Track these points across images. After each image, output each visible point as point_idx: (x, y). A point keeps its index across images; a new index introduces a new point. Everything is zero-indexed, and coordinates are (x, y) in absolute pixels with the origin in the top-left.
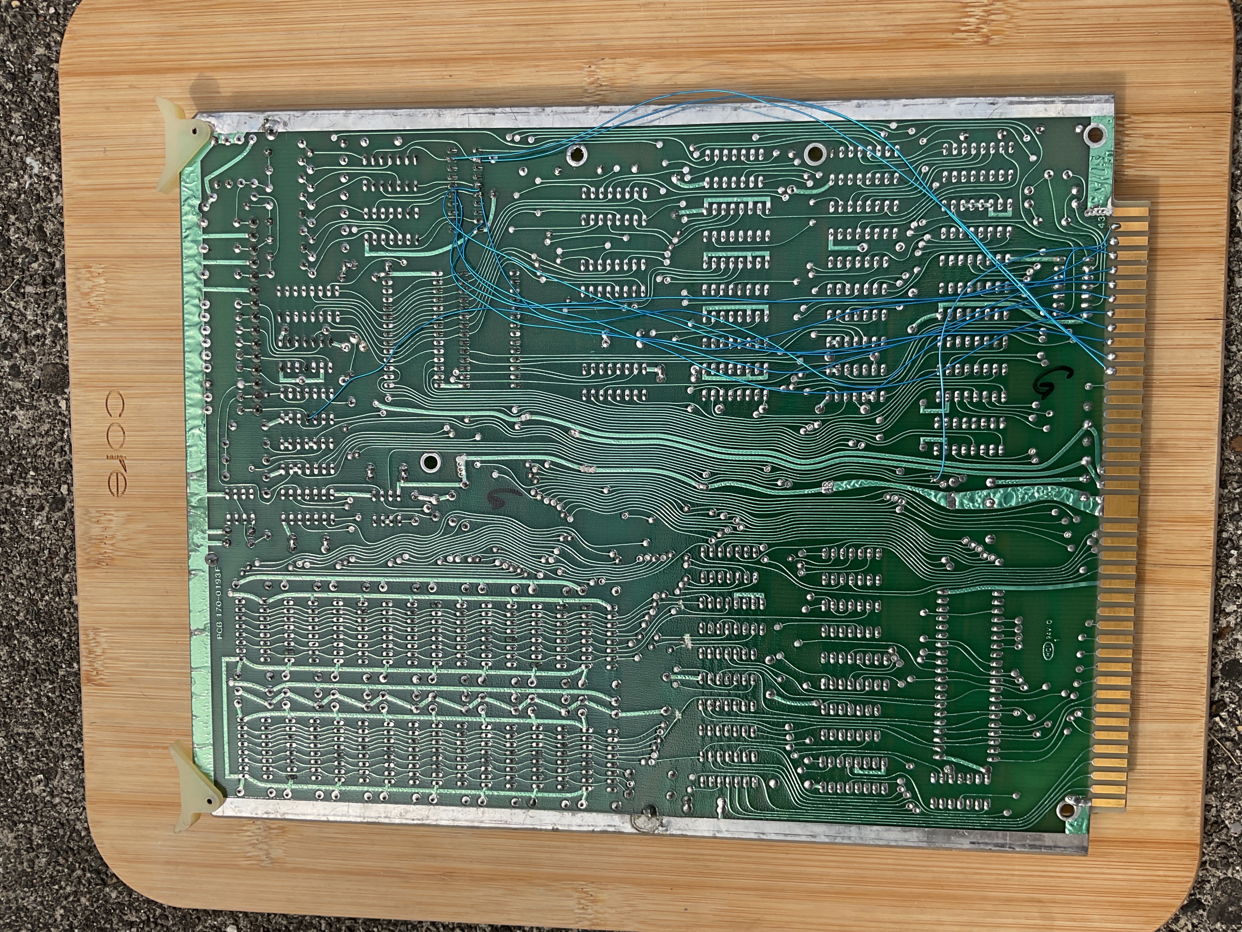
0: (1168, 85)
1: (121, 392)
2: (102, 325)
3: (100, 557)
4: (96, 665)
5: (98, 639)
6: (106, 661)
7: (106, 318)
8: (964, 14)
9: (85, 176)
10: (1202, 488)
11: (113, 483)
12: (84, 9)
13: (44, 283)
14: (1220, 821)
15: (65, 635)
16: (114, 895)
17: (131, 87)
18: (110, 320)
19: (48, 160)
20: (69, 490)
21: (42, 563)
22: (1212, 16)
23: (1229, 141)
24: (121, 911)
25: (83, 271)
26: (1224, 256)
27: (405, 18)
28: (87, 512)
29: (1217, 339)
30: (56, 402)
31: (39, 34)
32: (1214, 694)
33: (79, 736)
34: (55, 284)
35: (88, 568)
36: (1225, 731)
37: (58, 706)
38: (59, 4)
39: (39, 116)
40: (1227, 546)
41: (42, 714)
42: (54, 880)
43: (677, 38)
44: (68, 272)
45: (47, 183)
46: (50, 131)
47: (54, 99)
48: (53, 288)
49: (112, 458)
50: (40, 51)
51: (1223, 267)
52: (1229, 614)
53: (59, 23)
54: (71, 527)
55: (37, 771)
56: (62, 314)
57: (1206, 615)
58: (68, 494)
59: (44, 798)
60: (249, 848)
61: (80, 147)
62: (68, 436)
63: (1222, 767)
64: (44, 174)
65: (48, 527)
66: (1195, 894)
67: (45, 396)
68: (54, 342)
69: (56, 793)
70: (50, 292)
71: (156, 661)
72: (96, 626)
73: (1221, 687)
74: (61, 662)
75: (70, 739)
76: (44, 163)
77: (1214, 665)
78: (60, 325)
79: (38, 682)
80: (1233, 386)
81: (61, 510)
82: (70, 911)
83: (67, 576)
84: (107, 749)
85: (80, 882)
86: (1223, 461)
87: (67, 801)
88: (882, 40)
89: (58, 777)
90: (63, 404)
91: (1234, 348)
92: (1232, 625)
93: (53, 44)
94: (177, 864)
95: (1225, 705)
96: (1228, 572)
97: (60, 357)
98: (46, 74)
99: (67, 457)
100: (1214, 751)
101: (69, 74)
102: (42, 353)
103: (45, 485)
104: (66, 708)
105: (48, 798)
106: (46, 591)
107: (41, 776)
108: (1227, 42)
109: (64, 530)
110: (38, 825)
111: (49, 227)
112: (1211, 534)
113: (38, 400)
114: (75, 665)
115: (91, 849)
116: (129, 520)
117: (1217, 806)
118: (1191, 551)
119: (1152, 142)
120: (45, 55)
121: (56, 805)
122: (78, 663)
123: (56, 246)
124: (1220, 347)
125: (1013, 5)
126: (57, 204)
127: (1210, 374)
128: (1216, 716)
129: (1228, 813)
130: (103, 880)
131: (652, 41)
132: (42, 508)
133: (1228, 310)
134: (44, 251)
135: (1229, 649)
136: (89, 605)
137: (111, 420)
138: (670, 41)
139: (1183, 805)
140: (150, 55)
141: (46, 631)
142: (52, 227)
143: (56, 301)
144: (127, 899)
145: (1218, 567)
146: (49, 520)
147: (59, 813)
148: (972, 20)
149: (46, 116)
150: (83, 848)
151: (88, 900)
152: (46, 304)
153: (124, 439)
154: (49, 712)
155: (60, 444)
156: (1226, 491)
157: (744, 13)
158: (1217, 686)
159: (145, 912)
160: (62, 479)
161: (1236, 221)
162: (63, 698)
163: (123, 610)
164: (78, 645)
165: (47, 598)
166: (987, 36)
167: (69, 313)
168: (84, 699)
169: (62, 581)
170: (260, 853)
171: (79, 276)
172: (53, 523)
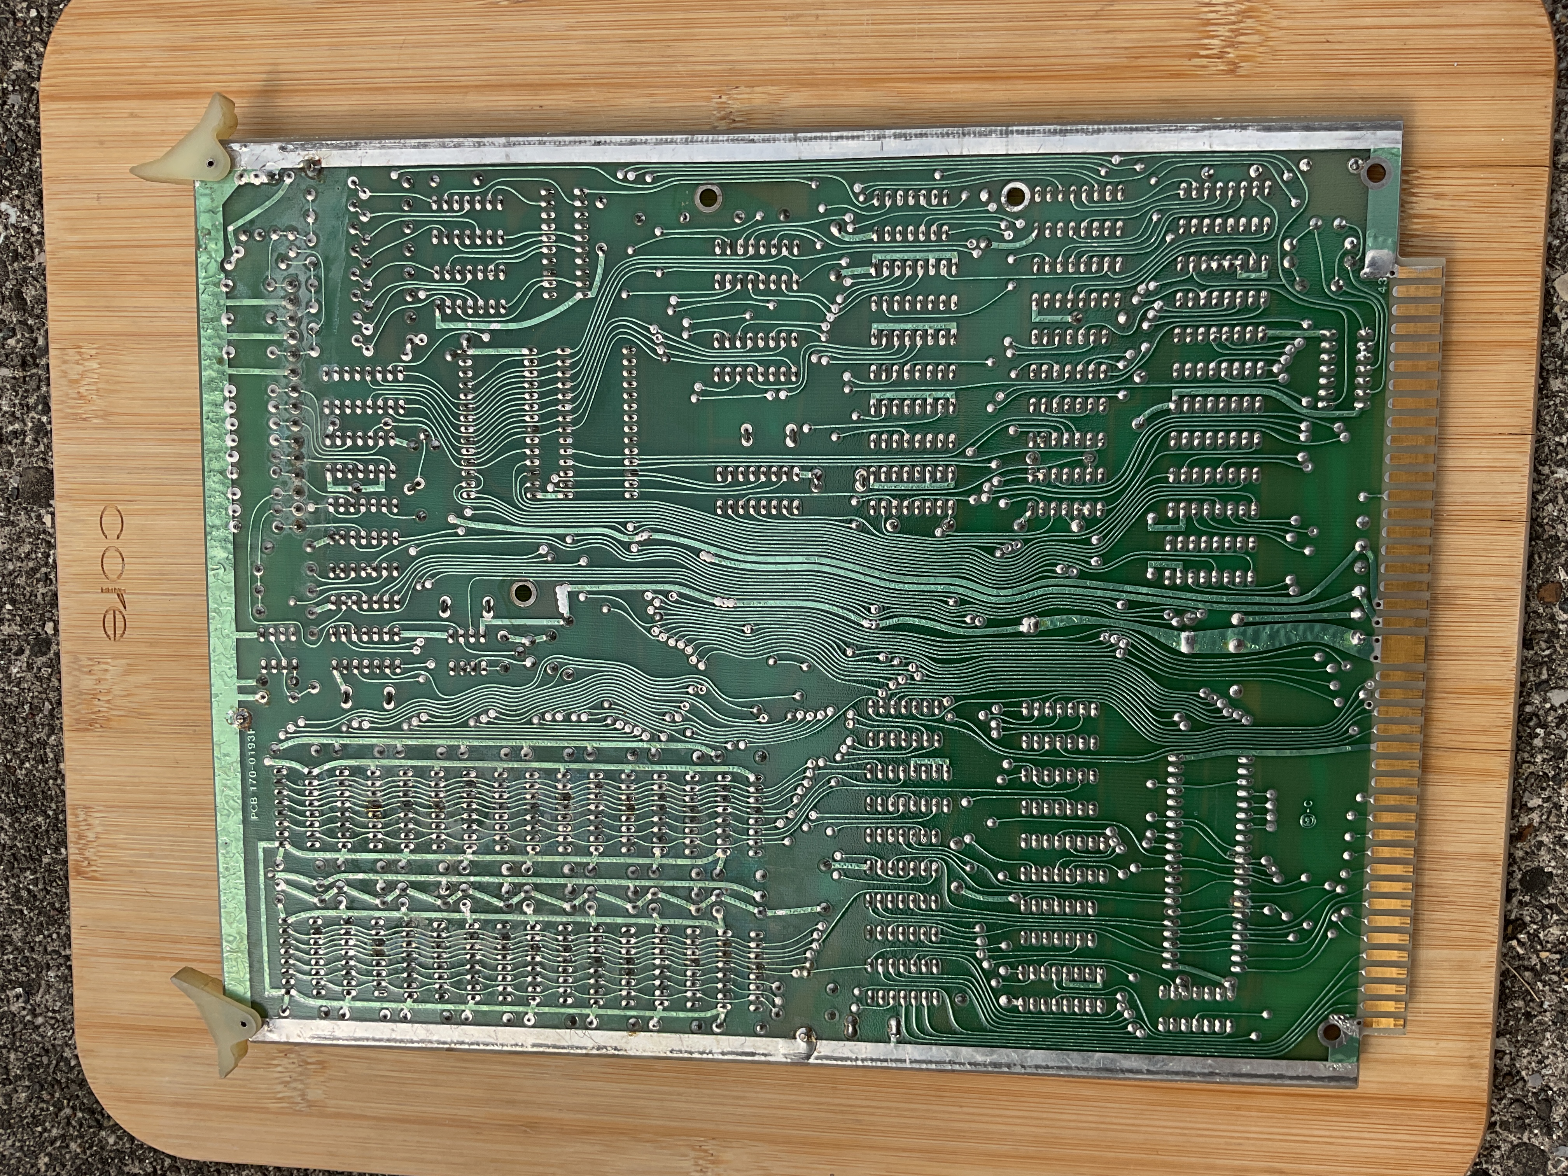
0: (1465, 129)
1: (119, 508)
2: (95, 421)
3: (93, 716)
4: (87, 854)
5: (91, 821)
6: (100, 848)
7: (101, 413)
8: (1205, 34)
9: (72, 230)
10: (1500, 650)
11: (109, 623)
12: (72, 15)
13: (24, 365)
14: (1514, 1072)
15: (51, 813)
16: (111, 1140)
17: (132, 115)
18: (106, 415)
19: (28, 207)
20: (56, 630)
21: (21, 721)
22: (1527, 41)
23: (1544, 203)
24: (120, 1161)
25: (71, 352)
26: (1535, 352)
27: (483, 31)
28: (76, 660)
29: (1523, 460)
30: (39, 517)
31: (17, 43)
32: (1511, 911)
33: (66, 941)
34: (37, 366)
35: (78, 730)
36: (1523, 959)
37: (42, 902)
38: (42, 5)
39: (17, 149)
40: (1532, 724)
41: (21, 911)
42: (36, 1120)
43: (833, 60)
44: (52, 352)
45: (27, 236)
46: (31, 170)
47: (36, 127)
48: (34, 371)
49: (108, 591)
50: (18, 65)
51: (1534, 367)
52: (1532, 810)
53: (42, 30)
54: (57, 677)
55: (15, 984)
56: (45, 405)
57: (1501, 813)
58: (55, 635)
59: (24, 1017)
60: (280, 1088)
61: (66, 193)
62: (54, 560)
63: (1520, 1003)
64: (24, 224)
65: (29, 676)
66: (1480, 1163)
67: (25, 508)
68: (35, 440)
69: (38, 1011)
70: (31, 376)
71: (163, 850)
72: (87, 803)
73: (1520, 902)
74: (45, 847)
75: (57, 943)
76: (23, 210)
77: (1510, 874)
78: (44, 419)
79: (17, 871)
80: (1544, 518)
81: (45, 654)
82: (56, 1159)
83: (53, 737)
84: (100, 959)
85: (69, 1124)
86: (1528, 613)
87: (53, 1022)
88: (1098, 67)
89: (41, 990)
90: (47, 519)
91: (1546, 470)
92: (1535, 824)
93: (34, 56)
94: (189, 1105)
95: (1524, 925)
96: (1532, 756)
97: (44, 460)
98: (25, 95)
99: (53, 588)
100: (1508, 983)
101: (53, 98)
102: (21, 454)
103: (26, 622)
104: (52, 905)
105: (28, 1018)
106: (27, 756)
107: (19, 990)
108: (1544, 74)
109: (49, 679)
110: (16, 1050)
111: (29, 293)
112: (1509, 710)
113: (16, 514)
114: (63, 850)
115: (82, 1083)
116: (129, 670)
117: (1511, 1053)
118: (1485, 732)
119: (1446, 203)
120: (24, 71)
121: (38, 1027)
122: (66, 848)
123: (38, 317)
124: (1527, 470)
125: (1268, 24)
126: (40, 264)
127: (1513, 504)
128: (1512, 939)
129: (1525, 1061)
130: (98, 1121)
131: (800, 66)
132: (21, 651)
133: (1539, 420)
134: (24, 323)
135: (1530, 855)
136: (78, 777)
137: (106, 543)
138: (823, 65)
139: (1467, 1054)
140: (156, 75)
141: (26, 807)
142: (33, 293)
143: (39, 387)
144: (127, 1145)
145: (1518, 750)
146: (30, 667)
147: (43, 1037)
148: (1215, 42)
149: (26, 149)
150: (73, 1081)
151: (80, 1146)
152: (26, 391)
153: (123, 568)
154: (31, 910)
155: (44, 570)
156: (1531, 652)
157: (920, 30)
158: (1515, 900)
159: (151, 1163)
160: (47, 615)
161: (1553, 306)
162: (48, 892)
163: (122, 784)
164: (65, 825)
165: (27, 765)
166: (1234, 63)
167: (54, 404)
168: (72, 896)
169: (47, 744)
170: (295, 1093)
171: (66, 358)
172: (35, 670)
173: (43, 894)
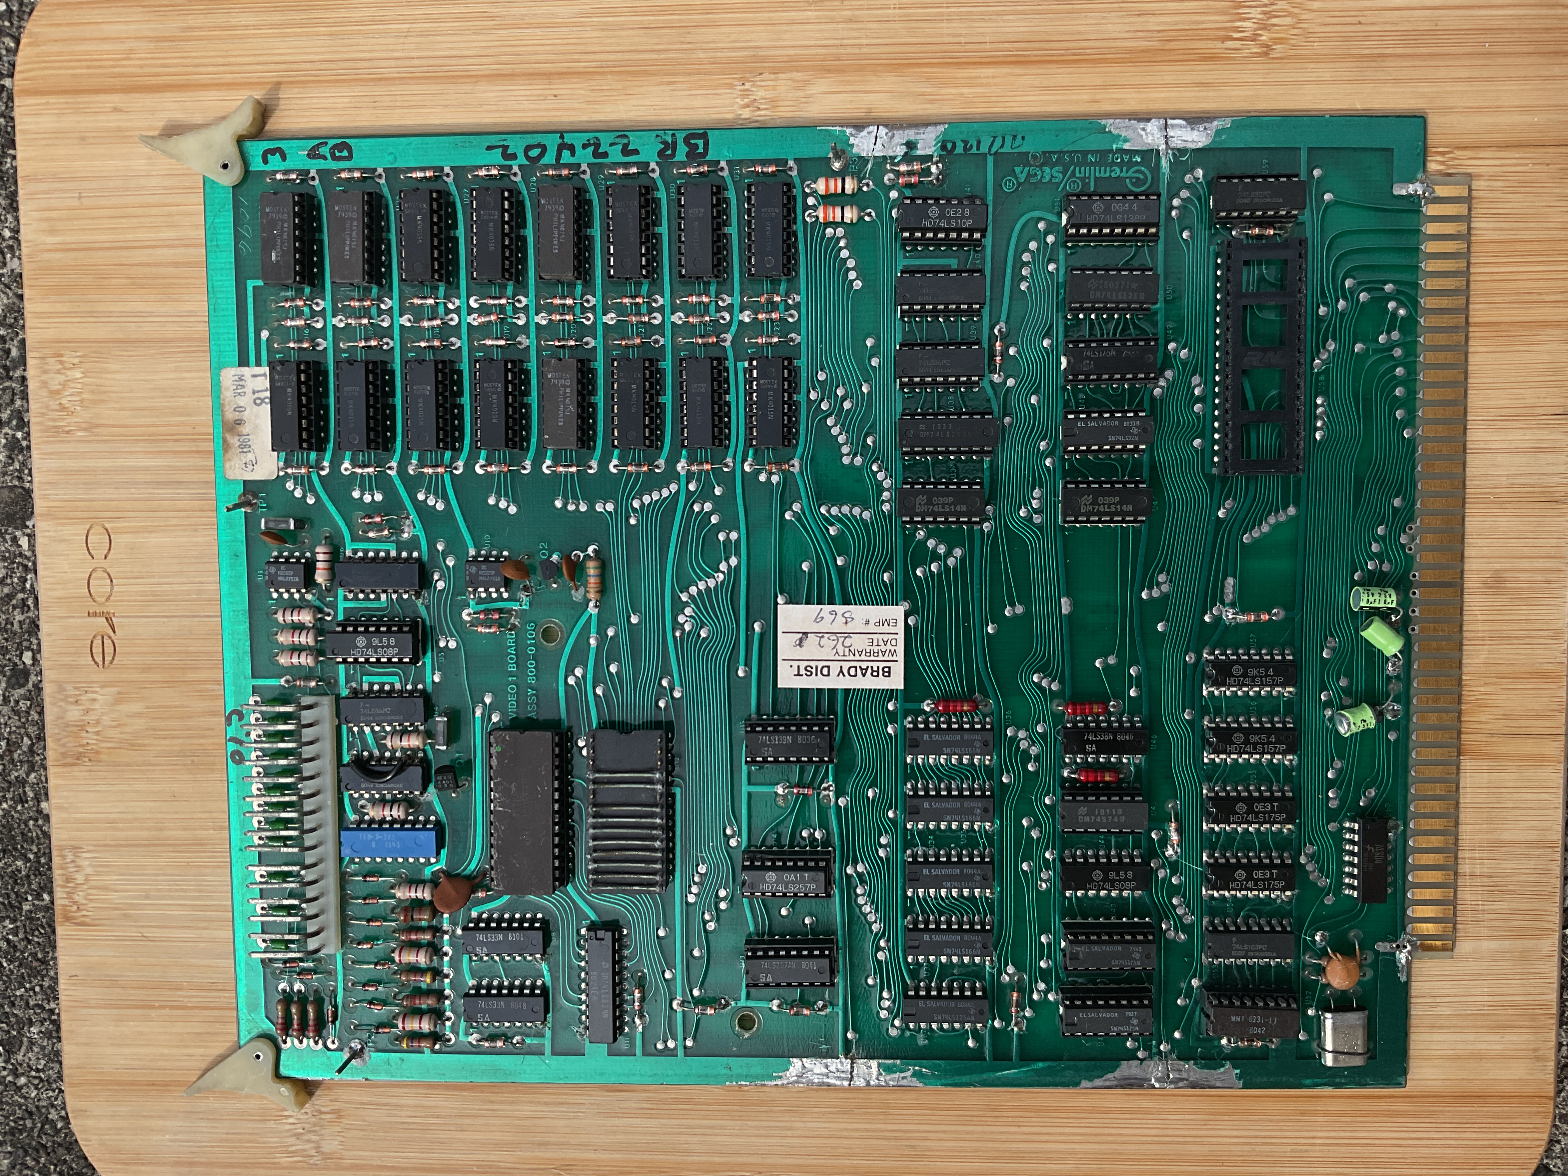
0: (1500, 110)
1: (107, 525)
2: (79, 434)
3: (81, 750)
4: (76, 898)
5: (80, 862)
6: (91, 891)
7: (84, 425)
8: (1238, 17)
9: (52, 232)
10: (1550, 633)
11: (97, 650)
15: (31, 856)
17: (116, 110)
18: (90, 427)
20: (34, 659)
25: (52, 361)
27: (492, 18)
28: (61, 689)
30: (15, 540)
33: (52, 993)
34: (12, 378)
35: (65, 765)
37: (22, 952)
43: (860, 46)
44: (30, 362)
47: (6, 126)
48: (8, 384)
49: (95, 614)
53: (12, 24)
54: (38, 709)
56: (21, 419)
57: (1558, 801)
58: (33, 665)
59: (4, 1078)
60: (292, 1140)
61: (45, 192)
62: (32, 585)
65: (6, 710)
66: (1544, 1160)
68: (9, 457)
69: (20, 1070)
70: (4, 389)
71: (159, 890)
72: (76, 844)
74: (26, 893)
75: (40, 996)
78: (19, 435)
81: (23, 686)
83: (33, 775)
84: (93, 1011)
87: (36, 1082)
88: (1131, 51)
89: (23, 1048)
90: (24, 542)
94: (191, 1164)
97: (20, 478)
99: (30, 614)
101: (28, 92)
104: (34, 955)
105: (10, 1078)
106: (4, 796)
109: (28, 713)
114: (46, 896)
115: (72, 1145)
116: (120, 699)
118: (1539, 716)
121: (21, 1088)
122: (51, 893)
123: (11, 326)
125: (1300, 6)
126: (12, 270)
127: (1559, 485)
131: (826, 51)
136: (64, 815)
137: (94, 564)
138: (850, 51)
139: (1532, 1047)
140: (141, 67)
141: (4, 851)
142: (5, 301)
143: (12, 401)
146: (6, 700)
147: (26, 1098)
148: (1248, 24)
150: (60, 1145)
153: (112, 589)
154: (10, 961)
155: (20, 596)
157: (949, 14)
160: (24, 644)
162: (29, 942)
163: (114, 821)
164: (50, 869)
165: (5, 805)
166: (1267, 46)
167: (33, 417)
168: (60, 944)
169: (26, 782)
170: (308, 1146)
171: (46, 367)
172: (12, 704)
173: (23, 943)
